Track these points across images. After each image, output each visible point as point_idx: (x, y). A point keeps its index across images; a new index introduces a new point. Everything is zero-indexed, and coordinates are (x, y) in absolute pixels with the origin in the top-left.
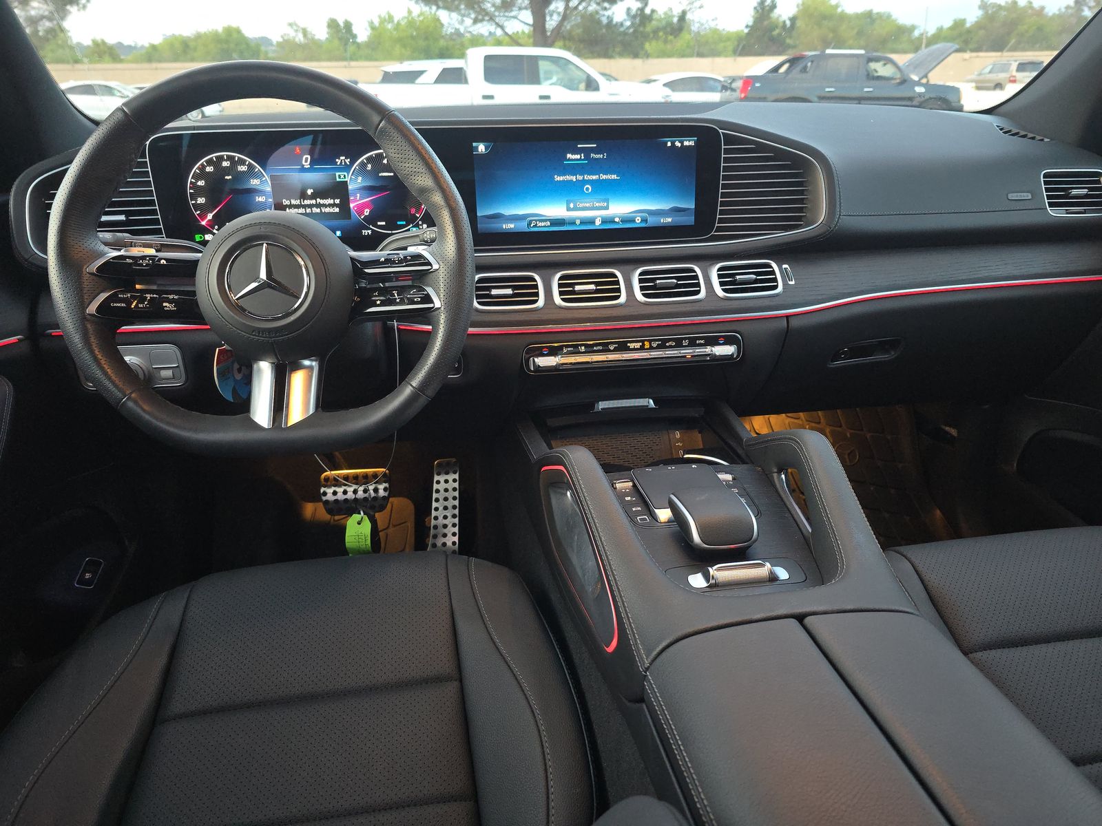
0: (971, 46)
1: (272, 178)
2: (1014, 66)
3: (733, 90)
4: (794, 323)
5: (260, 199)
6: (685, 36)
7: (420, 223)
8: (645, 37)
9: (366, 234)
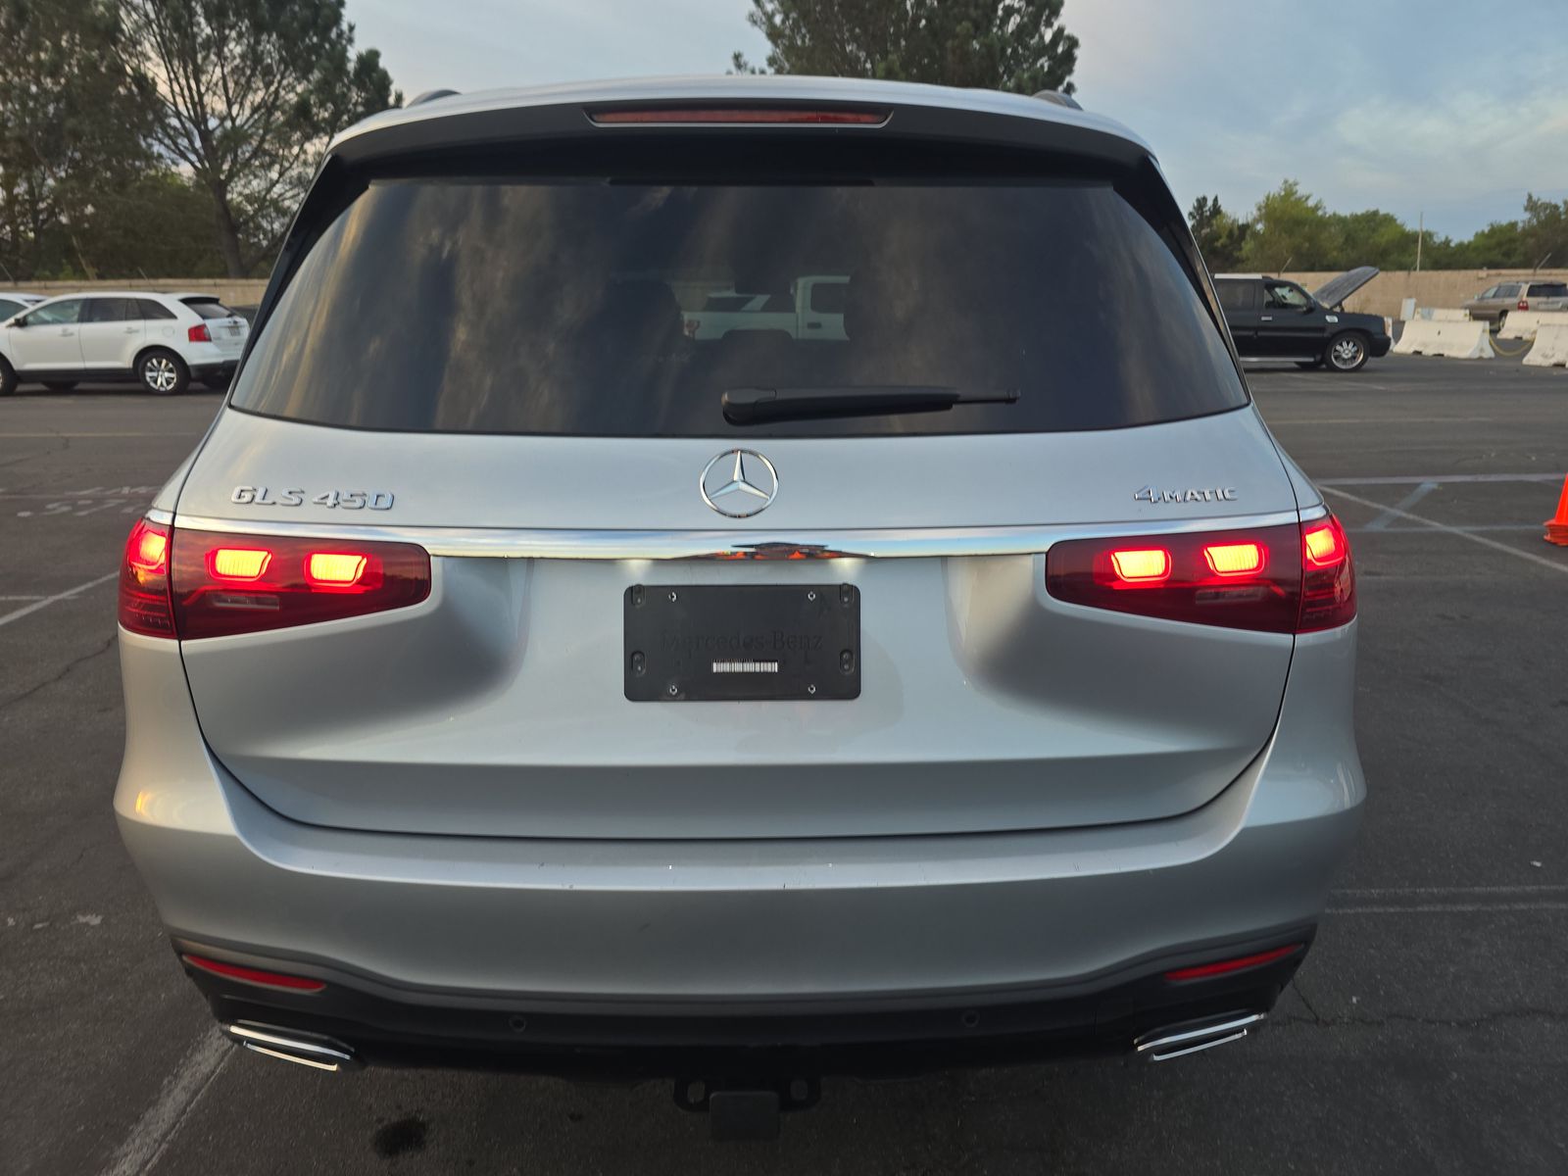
0: (1515, 260)
2: (1525, 288)
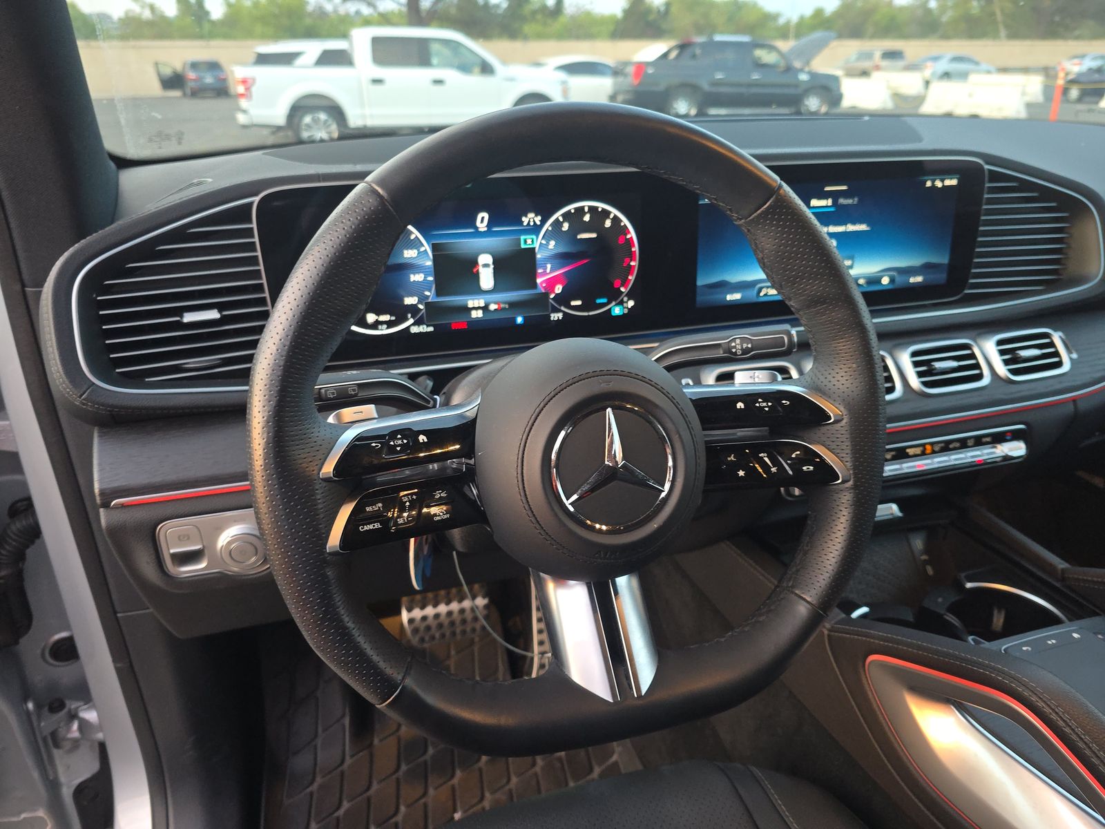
1: (435, 248)
2: (878, 55)
3: (625, 75)
4: (1082, 406)
5: (417, 278)
6: (562, 20)
7: (625, 299)
8: (524, 19)
9: (556, 319)
